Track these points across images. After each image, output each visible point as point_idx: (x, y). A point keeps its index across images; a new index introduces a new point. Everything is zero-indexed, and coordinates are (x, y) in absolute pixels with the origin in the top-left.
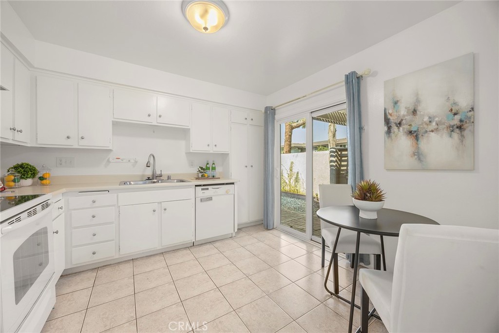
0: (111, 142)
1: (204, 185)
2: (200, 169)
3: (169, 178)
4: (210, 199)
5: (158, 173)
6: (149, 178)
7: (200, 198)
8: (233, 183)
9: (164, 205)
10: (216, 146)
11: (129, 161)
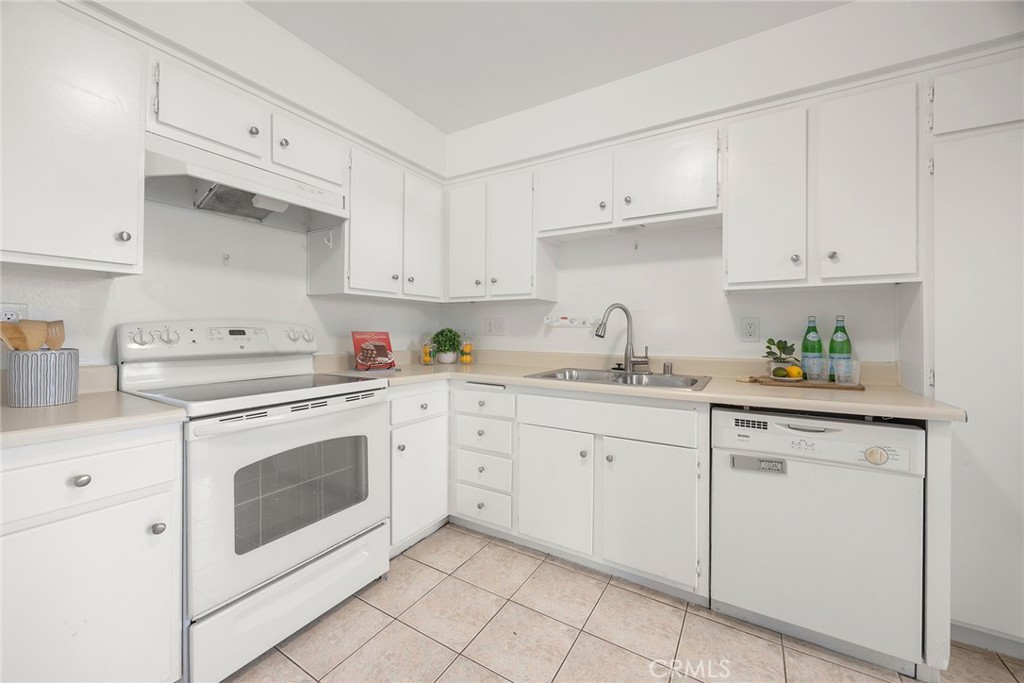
0: (534, 282)
1: (754, 410)
2: (775, 349)
3: (668, 368)
4: (776, 466)
5: (639, 353)
6: (619, 365)
7: (728, 453)
8: (921, 424)
9: (610, 446)
10: (833, 256)
11: (584, 323)
